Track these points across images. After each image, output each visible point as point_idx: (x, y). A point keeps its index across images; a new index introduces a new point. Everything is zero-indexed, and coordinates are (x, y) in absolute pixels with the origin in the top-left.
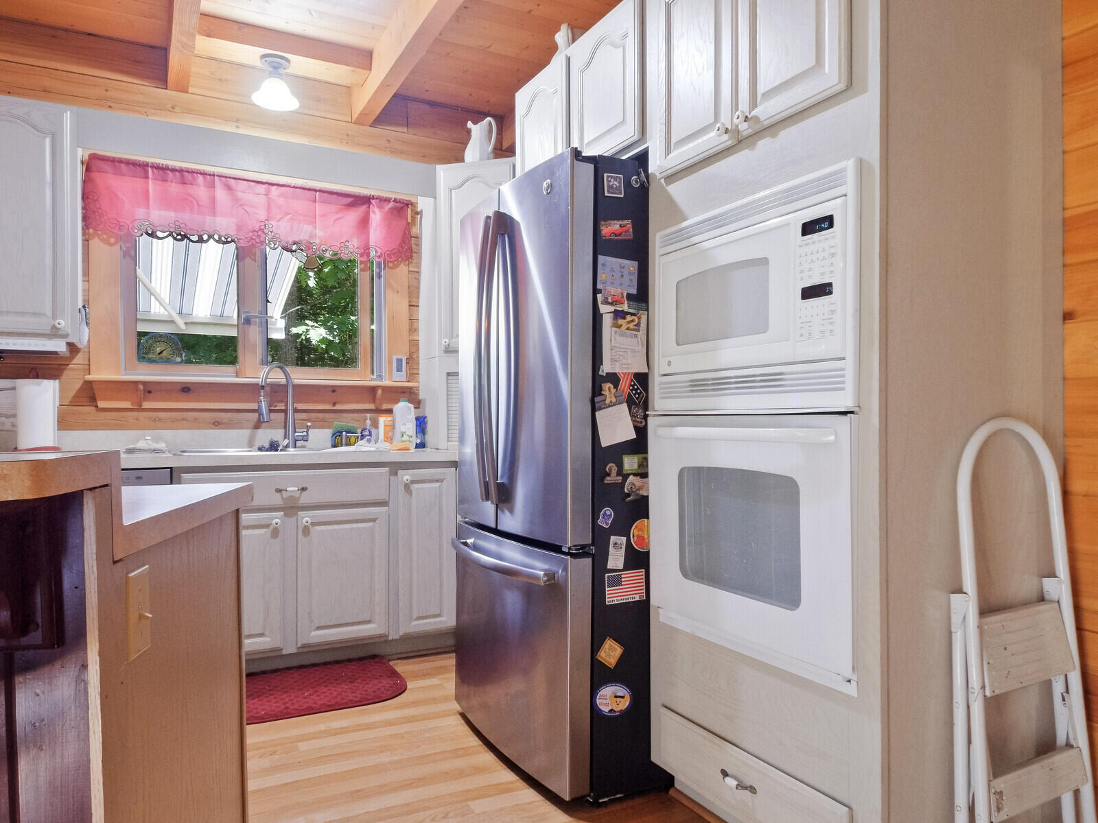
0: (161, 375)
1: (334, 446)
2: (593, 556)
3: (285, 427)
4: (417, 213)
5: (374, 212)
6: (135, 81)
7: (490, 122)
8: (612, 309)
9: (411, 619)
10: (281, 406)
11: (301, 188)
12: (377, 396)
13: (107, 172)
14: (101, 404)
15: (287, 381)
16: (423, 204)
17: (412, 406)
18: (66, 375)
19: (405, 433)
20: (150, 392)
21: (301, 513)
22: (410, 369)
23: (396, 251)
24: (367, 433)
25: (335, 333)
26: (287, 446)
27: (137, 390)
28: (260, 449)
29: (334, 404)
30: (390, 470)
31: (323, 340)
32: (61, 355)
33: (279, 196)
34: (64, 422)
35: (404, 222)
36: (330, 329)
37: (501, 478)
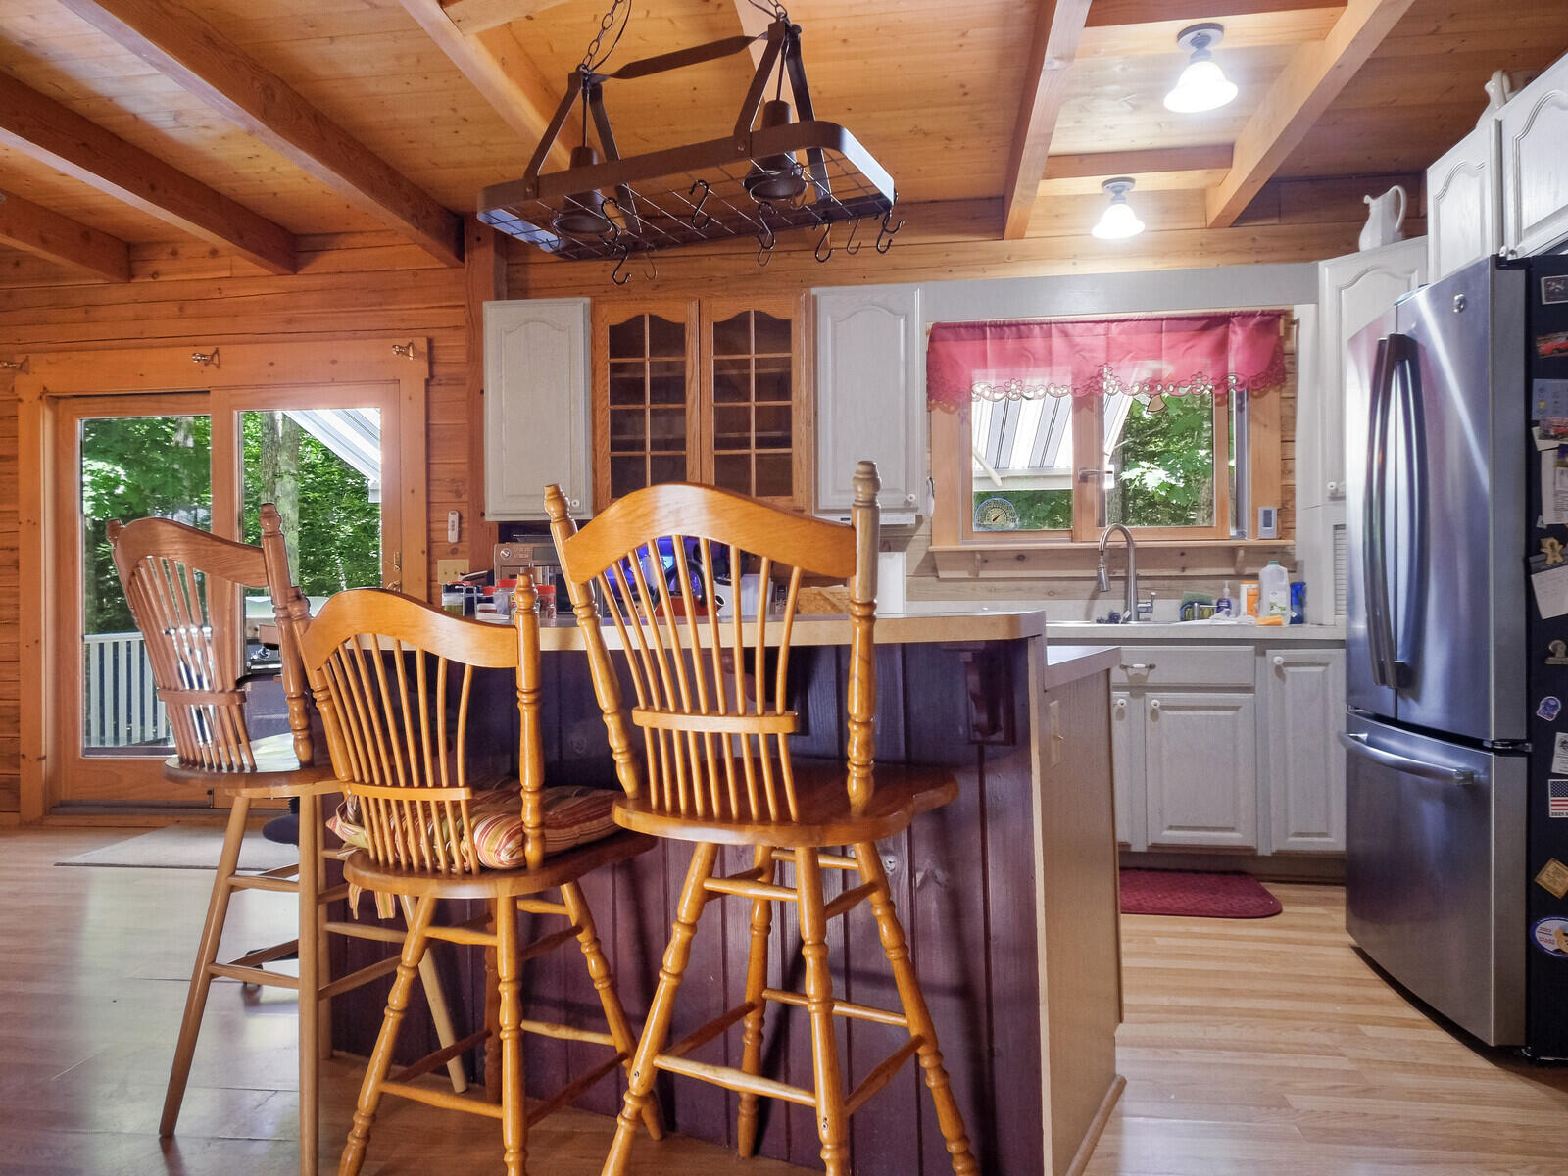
0: (995, 543)
1: (1183, 620)
2: (1529, 755)
3: (1126, 598)
4: (1293, 323)
5: (1234, 333)
6: (973, 239)
7: (1397, 192)
8: (1556, 443)
9: (1287, 835)
10: (1121, 573)
11: (1144, 320)
12: (1238, 559)
13: (948, 340)
14: (942, 575)
15: (1128, 543)
16: (1302, 312)
17: (1284, 570)
18: (912, 546)
19: (1275, 604)
20: (986, 561)
21: (1149, 694)
22: (1282, 523)
23: (1262, 376)
24: (1225, 604)
25: (1179, 475)
26: (1128, 619)
27: (974, 559)
28: (1099, 622)
29: (1183, 569)
30: (1256, 649)
31: (1163, 485)
32: (909, 527)
33: (1120, 334)
34: (911, 594)
35: (1275, 338)
36: (1172, 471)
37: (1403, 657)
